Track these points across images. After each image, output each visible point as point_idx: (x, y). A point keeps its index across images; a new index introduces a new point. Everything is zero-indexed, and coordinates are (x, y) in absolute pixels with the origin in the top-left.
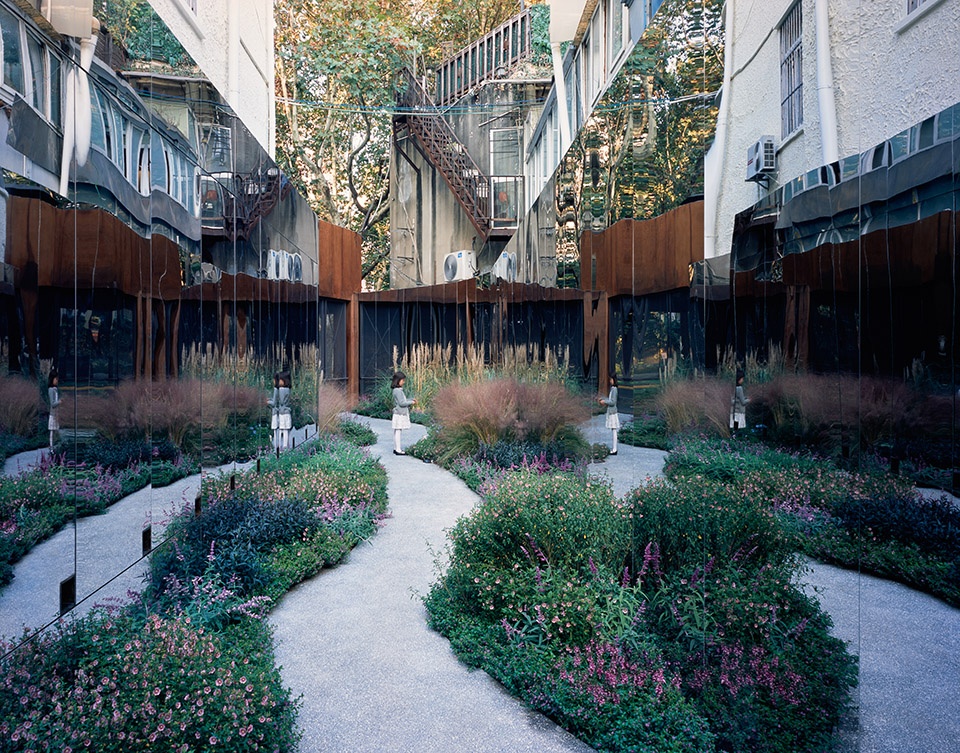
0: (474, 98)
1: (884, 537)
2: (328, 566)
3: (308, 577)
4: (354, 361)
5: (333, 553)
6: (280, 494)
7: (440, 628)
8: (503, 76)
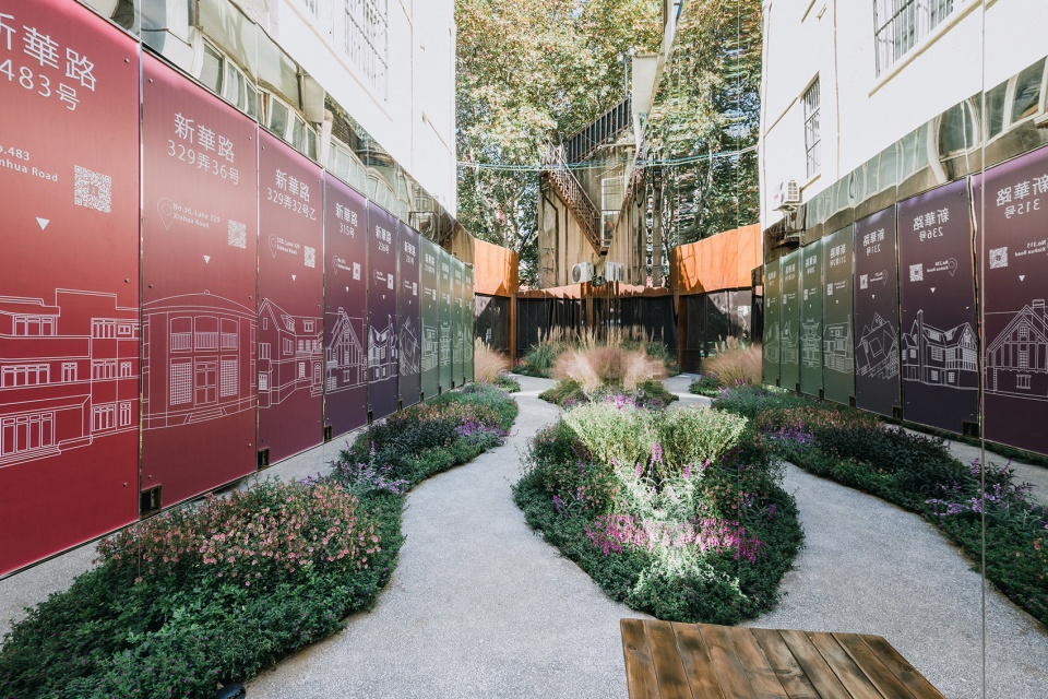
0: (593, 158)
1: (845, 455)
2: (458, 463)
3: (443, 469)
4: (513, 338)
5: (463, 455)
6: (435, 416)
7: (521, 505)
8: (611, 142)
